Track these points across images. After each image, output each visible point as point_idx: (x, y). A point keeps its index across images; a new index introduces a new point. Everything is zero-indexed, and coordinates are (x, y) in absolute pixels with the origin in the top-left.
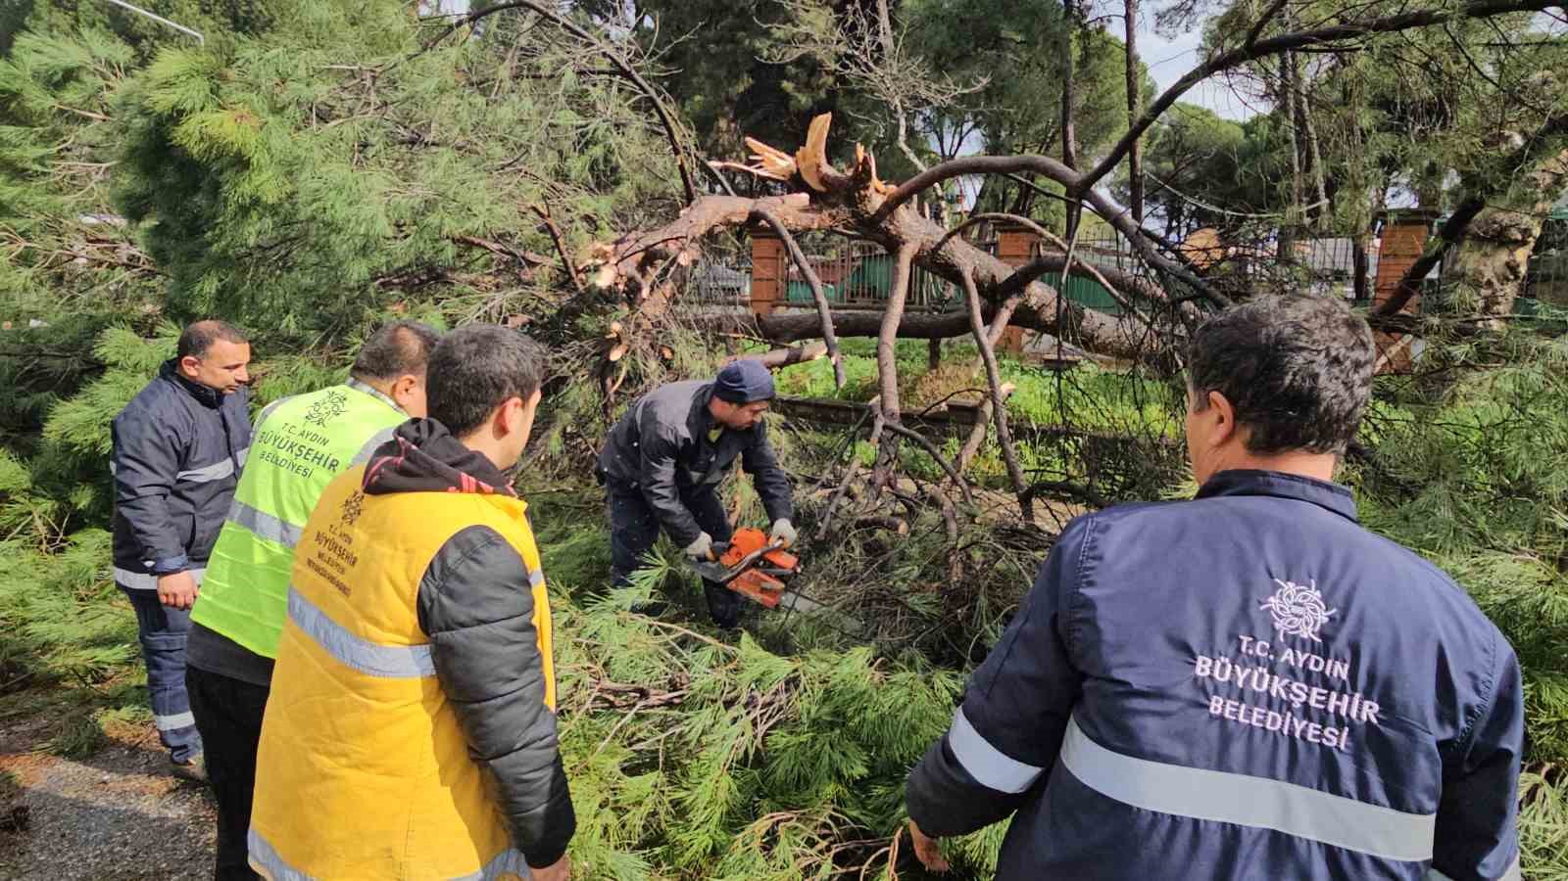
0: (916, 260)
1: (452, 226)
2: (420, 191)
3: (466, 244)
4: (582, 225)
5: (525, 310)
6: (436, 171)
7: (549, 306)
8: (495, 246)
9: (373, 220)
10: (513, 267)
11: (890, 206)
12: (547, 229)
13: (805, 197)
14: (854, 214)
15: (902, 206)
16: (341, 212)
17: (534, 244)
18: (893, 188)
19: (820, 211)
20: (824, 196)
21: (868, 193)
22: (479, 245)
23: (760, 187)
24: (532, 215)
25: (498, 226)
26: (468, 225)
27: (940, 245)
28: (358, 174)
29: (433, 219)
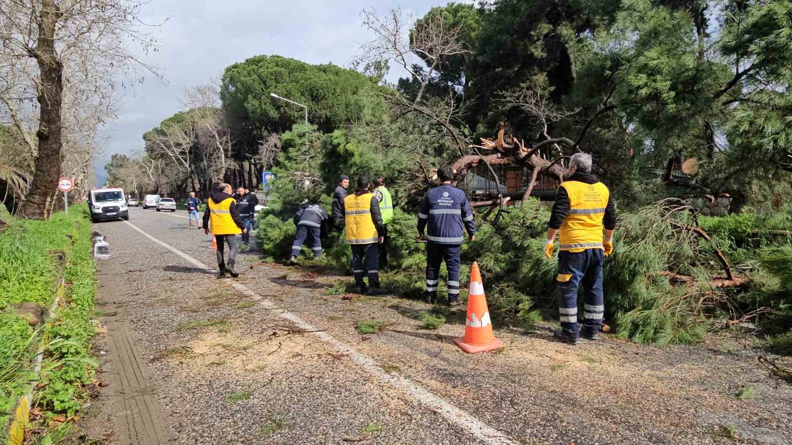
0: (540, 173)
1: (397, 167)
2: (390, 159)
3: (400, 172)
4: (431, 166)
5: (415, 189)
6: (394, 153)
7: (421, 187)
8: (408, 172)
9: (380, 167)
10: (413, 178)
11: (529, 155)
12: (421, 167)
13: (499, 155)
14: (516, 159)
15: (533, 155)
16: (373, 165)
17: (418, 171)
18: (530, 150)
19: (503, 158)
20: (506, 153)
21: (520, 152)
22: (404, 172)
23: (486, 153)
24: (417, 163)
25: (409, 167)
26: (401, 167)
27: (549, 167)
28: (377, 156)
29: (393, 166)
